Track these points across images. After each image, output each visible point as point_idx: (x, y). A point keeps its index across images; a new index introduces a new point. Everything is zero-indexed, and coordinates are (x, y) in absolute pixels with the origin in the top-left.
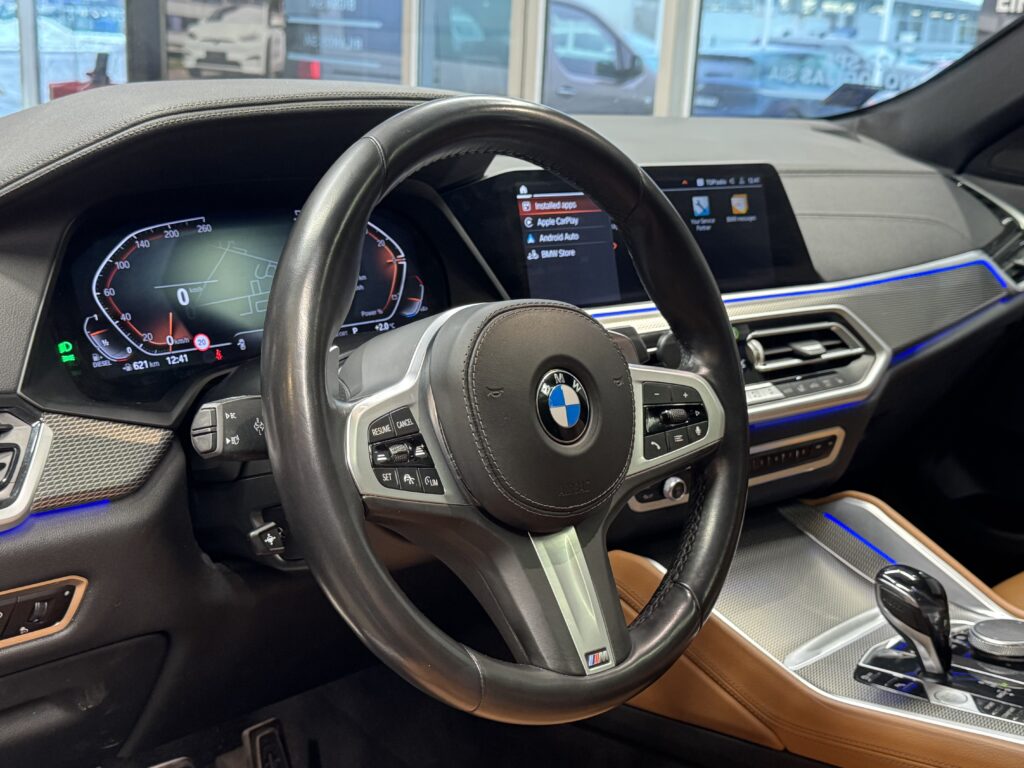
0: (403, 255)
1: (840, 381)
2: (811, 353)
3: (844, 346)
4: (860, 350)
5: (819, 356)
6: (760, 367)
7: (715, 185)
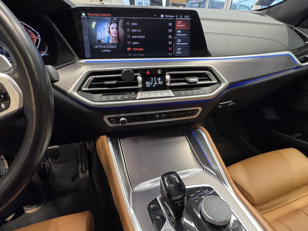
0: (39, 36)
2: (192, 81)
3: (210, 80)
4: (216, 81)
5: (196, 82)
7: (169, 17)
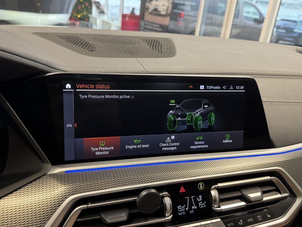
1: (269, 216)
2: (253, 199)
3: (278, 191)
4: (288, 194)
6: (216, 208)
7: (212, 89)
